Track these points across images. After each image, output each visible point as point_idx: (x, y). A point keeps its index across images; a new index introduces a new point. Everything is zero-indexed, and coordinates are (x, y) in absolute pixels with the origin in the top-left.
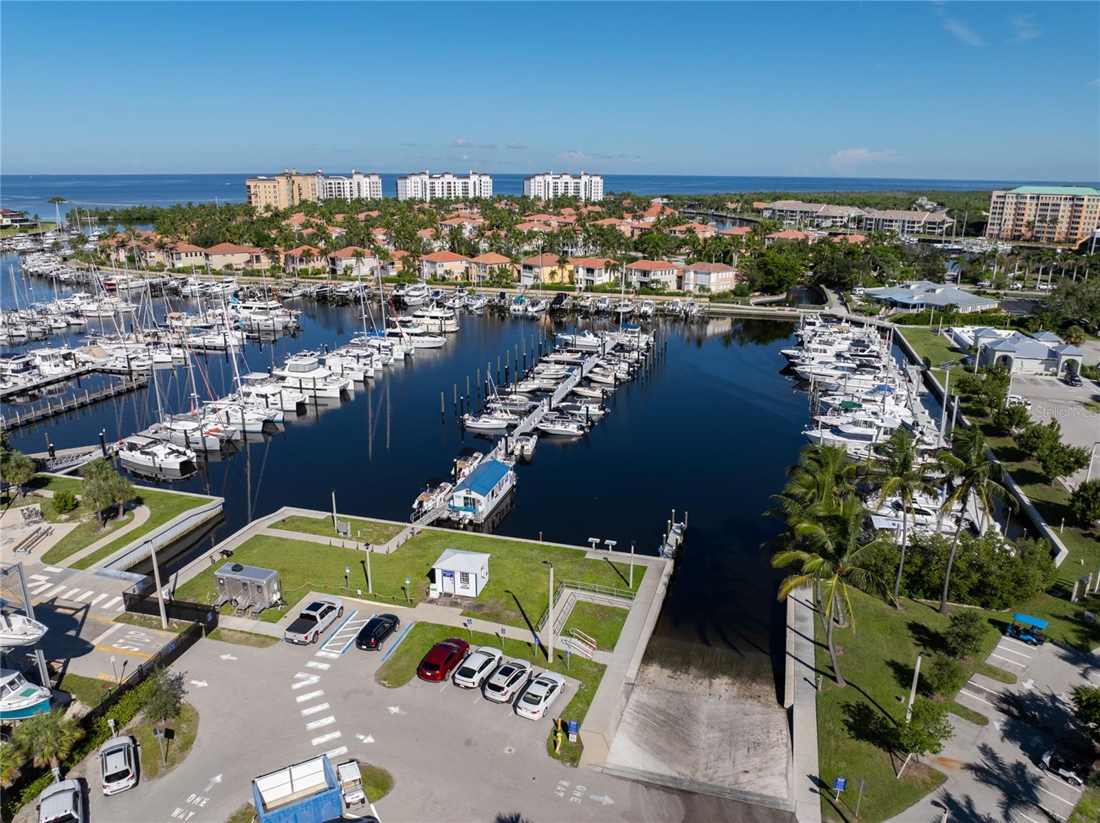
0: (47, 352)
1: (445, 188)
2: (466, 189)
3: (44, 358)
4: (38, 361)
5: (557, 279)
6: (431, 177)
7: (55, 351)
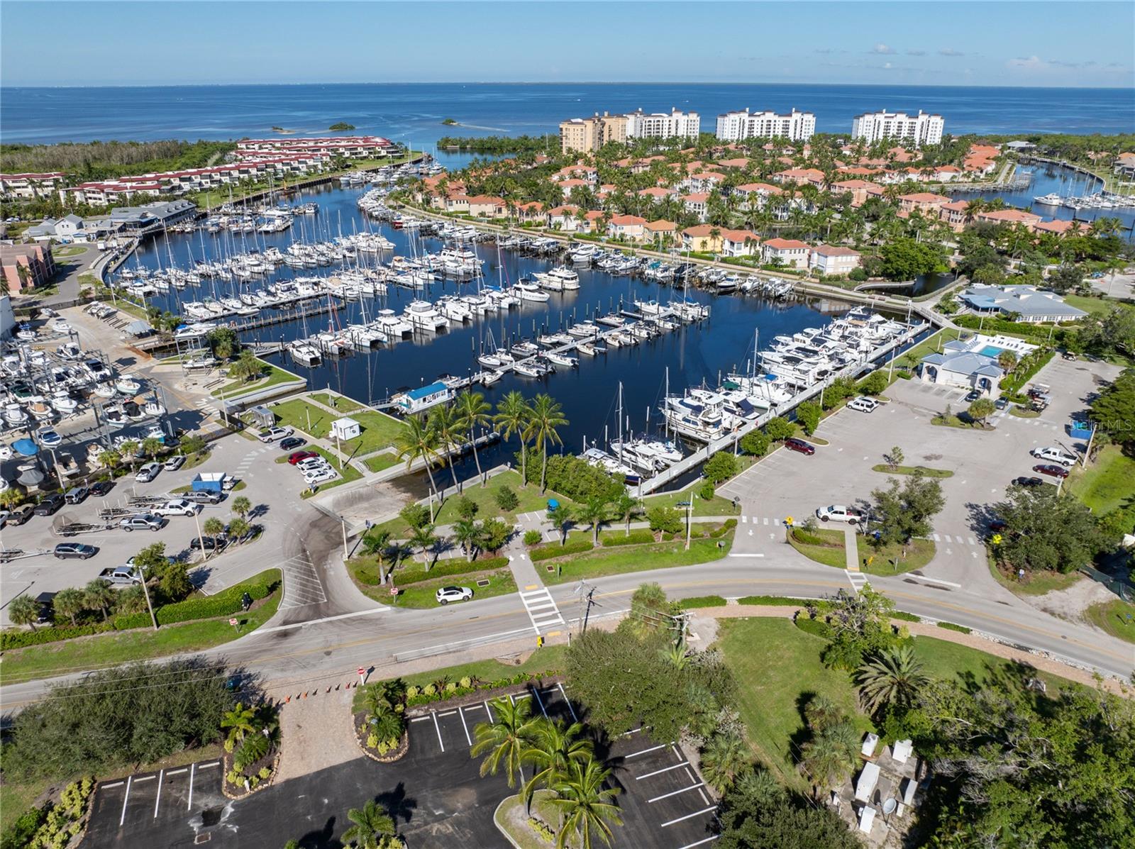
0: (303, 280)
1: (765, 126)
2: (786, 128)
3: (301, 284)
4: (297, 285)
5: (709, 248)
6: (750, 115)
7: (308, 279)
